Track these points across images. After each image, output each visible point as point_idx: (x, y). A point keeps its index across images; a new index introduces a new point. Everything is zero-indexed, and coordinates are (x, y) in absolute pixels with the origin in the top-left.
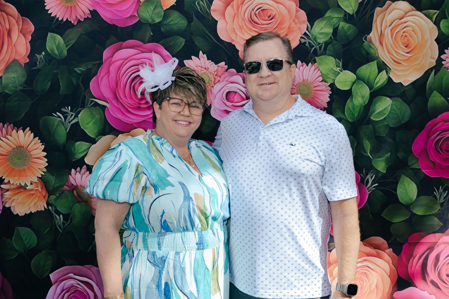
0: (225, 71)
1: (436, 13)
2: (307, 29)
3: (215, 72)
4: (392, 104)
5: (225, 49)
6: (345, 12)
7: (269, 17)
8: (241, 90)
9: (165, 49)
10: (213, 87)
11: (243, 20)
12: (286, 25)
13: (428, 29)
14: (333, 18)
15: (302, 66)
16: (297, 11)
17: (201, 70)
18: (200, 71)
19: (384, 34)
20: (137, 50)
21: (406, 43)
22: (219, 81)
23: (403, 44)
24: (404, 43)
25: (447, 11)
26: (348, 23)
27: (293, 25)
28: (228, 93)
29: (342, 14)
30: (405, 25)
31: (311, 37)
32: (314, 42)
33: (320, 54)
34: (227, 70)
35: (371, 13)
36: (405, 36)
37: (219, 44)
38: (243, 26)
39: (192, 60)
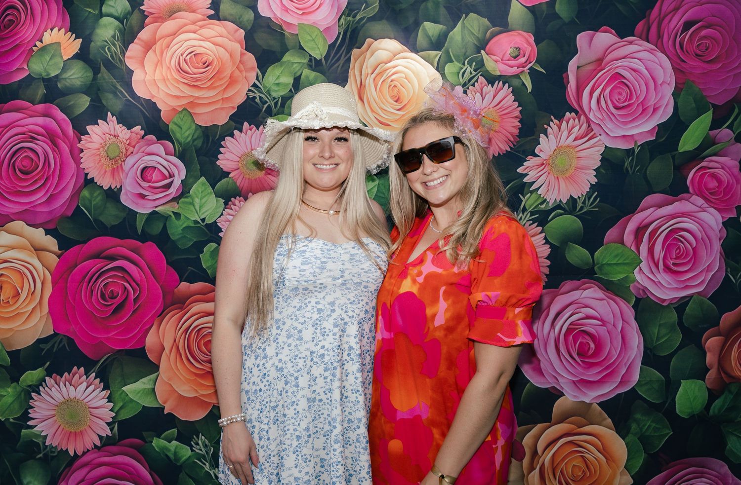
0: (140, 139)
1: (437, 55)
2: (257, 79)
3: (127, 140)
4: (379, 184)
5: (143, 109)
6: (310, 56)
7: (204, 64)
8: (164, 165)
9: (61, 111)
10: (124, 161)
11: (169, 68)
12: (227, 73)
13: (428, 76)
14: (293, 63)
15: (251, 130)
16: (242, 54)
17: (110, 139)
18: (108, 140)
19: (365, 86)
20: (22, 114)
21: (396, 97)
22: (132, 153)
23: (392, 97)
24: (394, 96)
25: (452, 52)
26: (313, 71)
27: (237, 73)
28: (144, 170)
29: (305, 58)
30: (394, 70)
31: (263, 89)
32: (268, 96)
33: (275, 112)
34: (143, 137)
35: (346, 58)
36: (395, 86)
37: (133, 101)
38: (167, 77)
39: (98, 125)
